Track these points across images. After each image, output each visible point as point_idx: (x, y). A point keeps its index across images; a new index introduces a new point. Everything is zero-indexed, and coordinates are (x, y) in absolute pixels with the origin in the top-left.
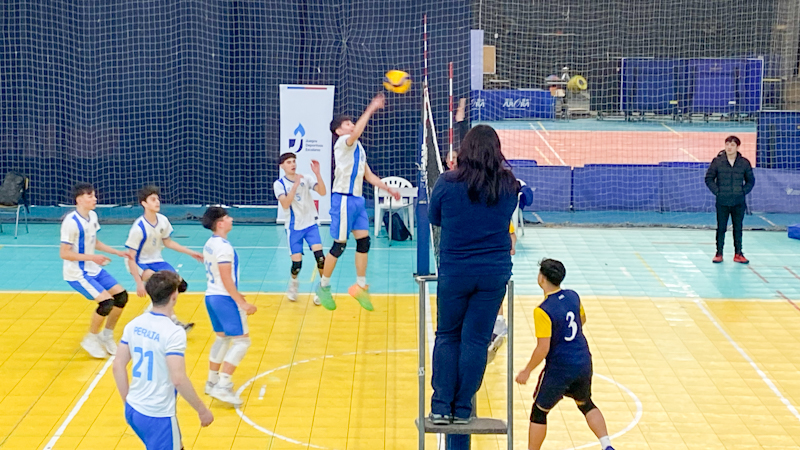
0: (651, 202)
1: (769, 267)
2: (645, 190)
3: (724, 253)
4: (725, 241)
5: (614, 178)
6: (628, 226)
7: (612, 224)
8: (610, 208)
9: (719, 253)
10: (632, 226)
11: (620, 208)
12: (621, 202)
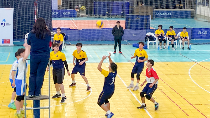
0: (99, 38)
1: (127, 54)
2: (97, 35)
3: (116, 51)
4: (117, 48)
5: (89, 32)
6: (93, 45)
7: (89, 44)
8: (88, 40)
9: (115, 51)
10: (94, 45)
11: (91, 40)
12: (91, 39)
